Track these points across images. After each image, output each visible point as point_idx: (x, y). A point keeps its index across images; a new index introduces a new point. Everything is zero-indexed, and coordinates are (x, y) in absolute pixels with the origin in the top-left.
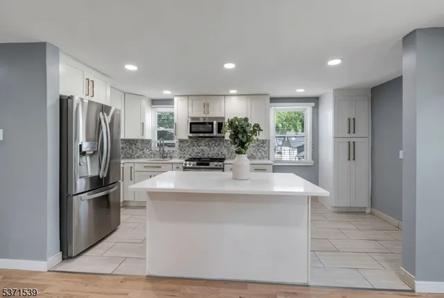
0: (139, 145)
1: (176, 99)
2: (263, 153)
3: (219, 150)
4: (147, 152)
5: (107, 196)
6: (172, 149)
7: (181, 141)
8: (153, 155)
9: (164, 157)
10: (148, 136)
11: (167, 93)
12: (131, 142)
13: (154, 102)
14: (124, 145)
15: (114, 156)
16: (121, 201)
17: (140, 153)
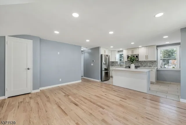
0: (115, 63)
1: (124, 50)
2: (155, 65)
3: (138, 64)
4: (117, 65)
5: (107, 72)
6: (123, 64)
7: (126, 62)
8: (118, 65)
9: (121, 66)
10: (117, 61)
11: (121, 49)
12: (113, 62)
13: (119, 52)
14: (111, 63)
15: (109, 66)
16: (110, 76)
17: (115, 65)
